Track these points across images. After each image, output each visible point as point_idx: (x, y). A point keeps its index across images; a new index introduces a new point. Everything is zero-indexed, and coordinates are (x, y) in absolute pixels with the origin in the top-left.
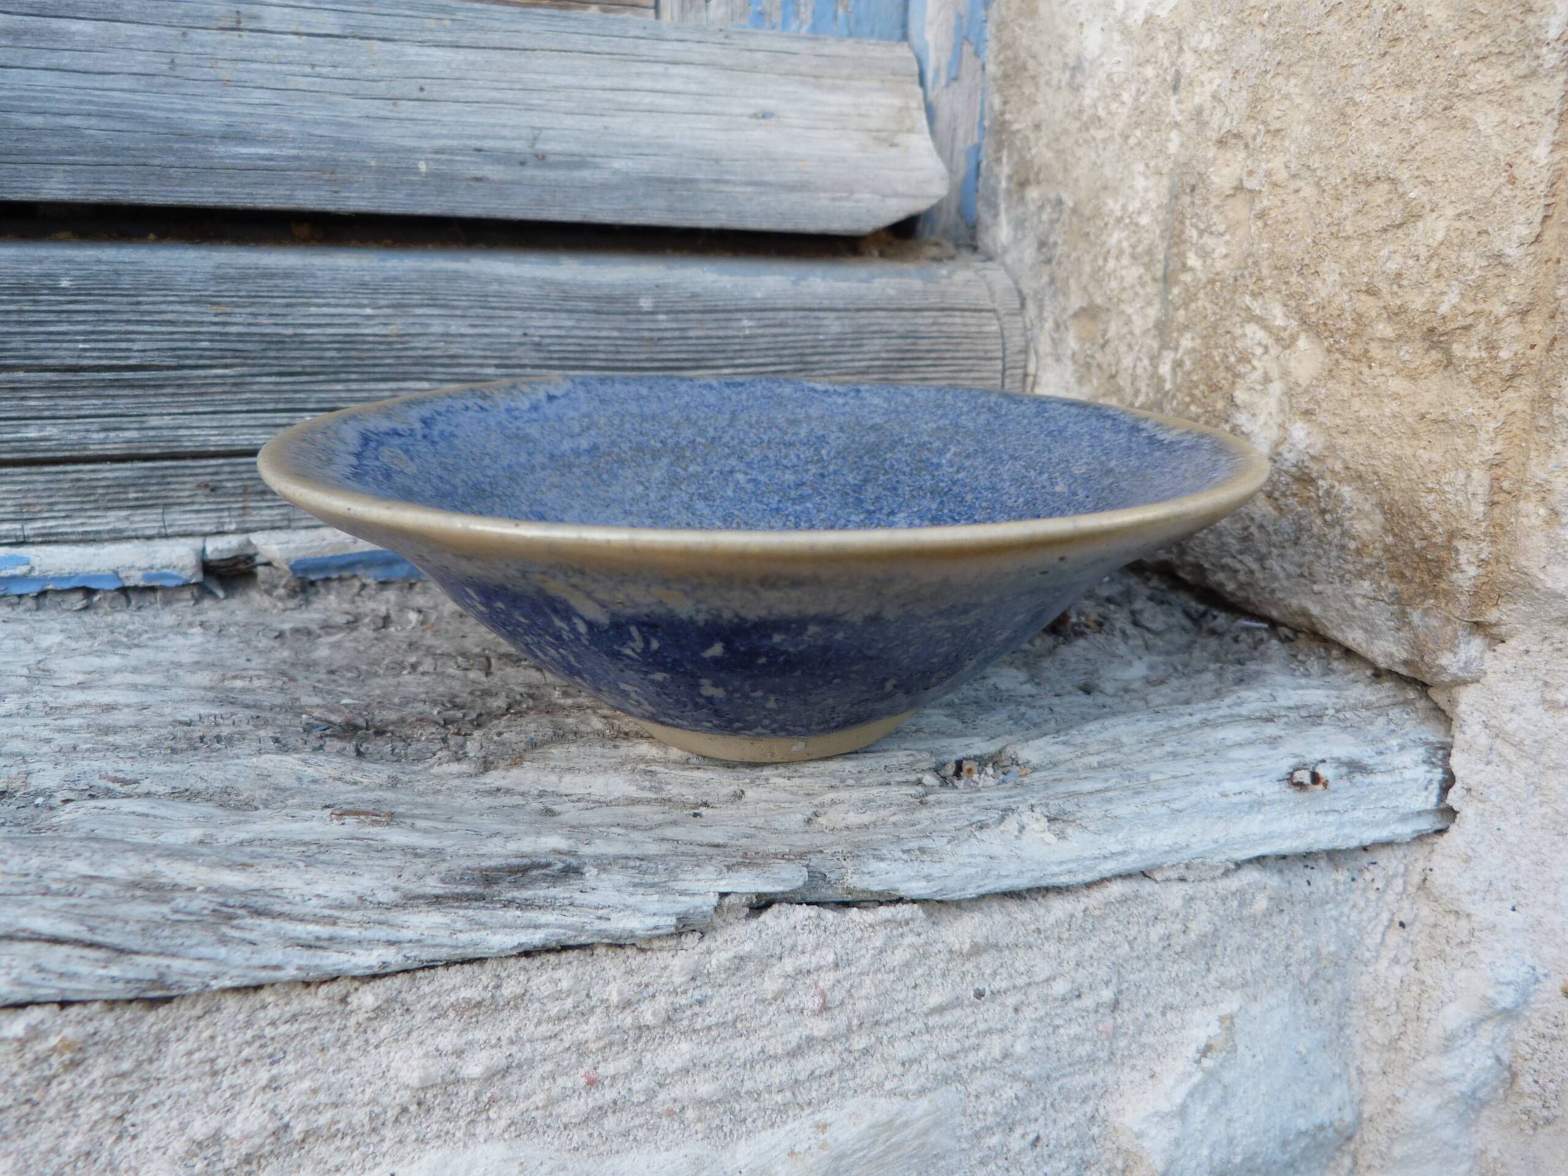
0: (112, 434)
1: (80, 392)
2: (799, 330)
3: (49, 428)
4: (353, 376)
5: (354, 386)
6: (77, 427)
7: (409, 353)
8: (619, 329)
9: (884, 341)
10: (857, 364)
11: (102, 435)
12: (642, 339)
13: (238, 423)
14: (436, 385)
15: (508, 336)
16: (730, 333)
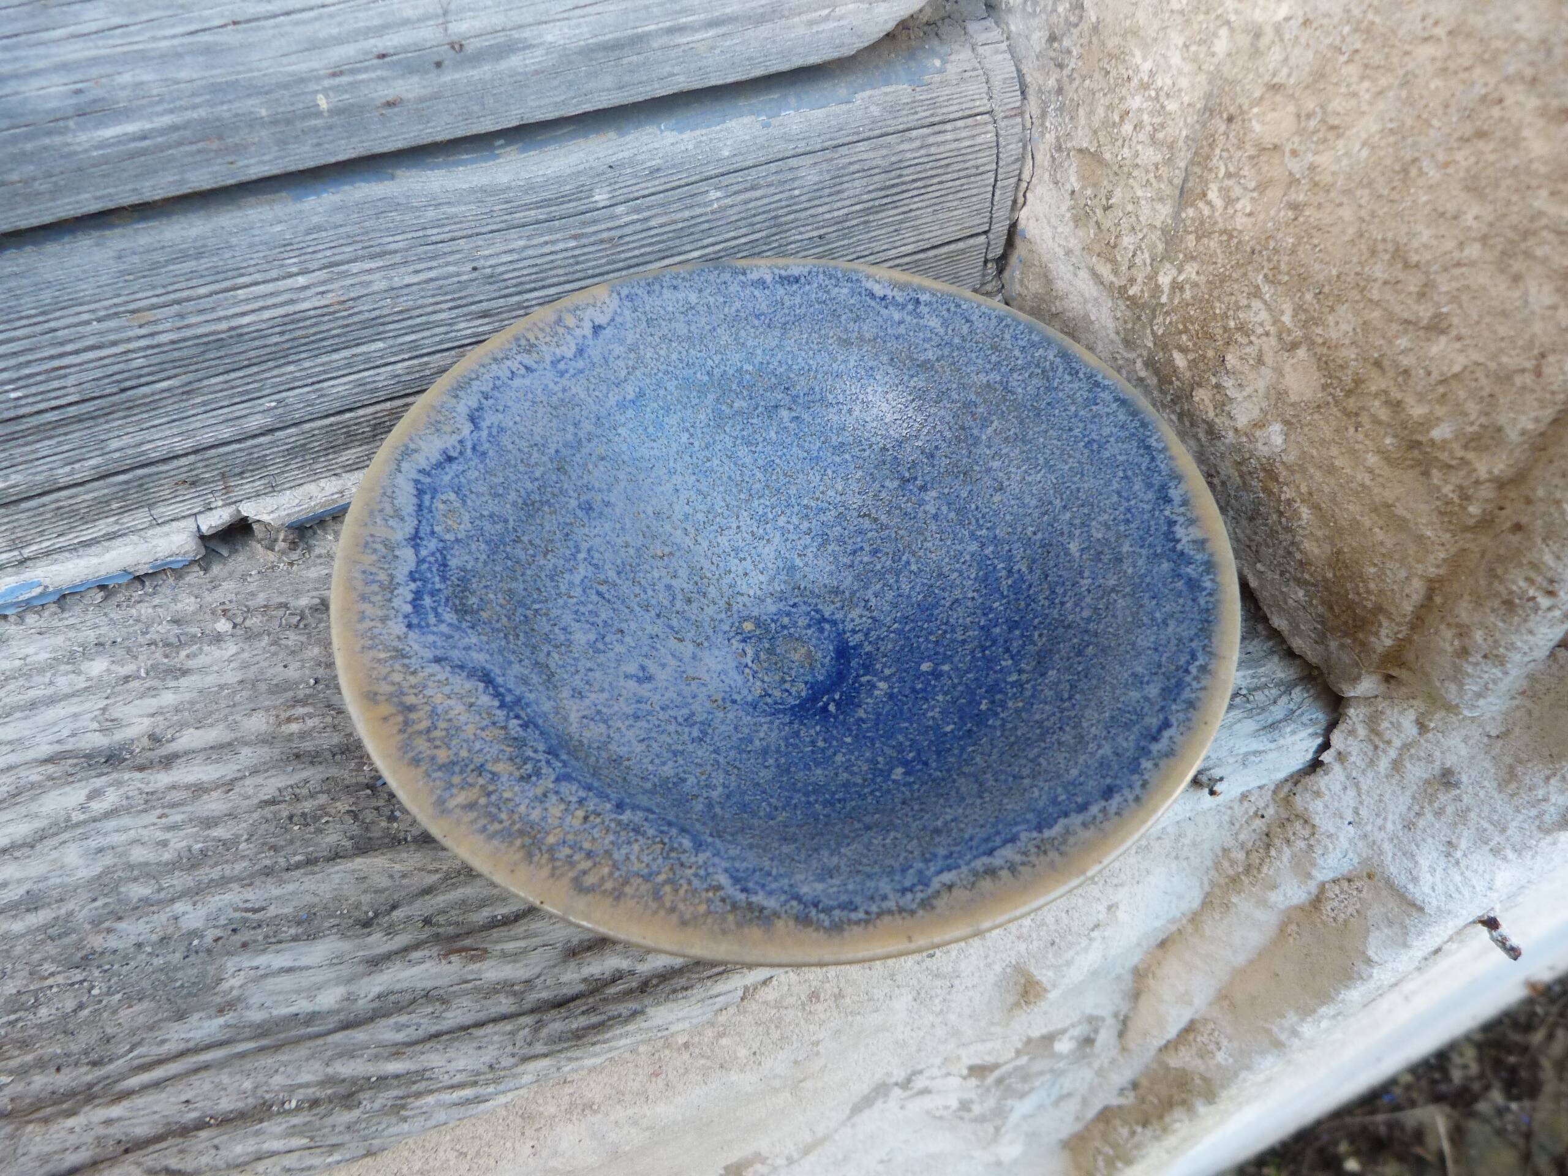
0: (77, 466)
1: (30, 438)
2: (772, 190)
3: (13, 476)
4: (303, 355)
5: (307, 364)
6: (39, 469)
7: (356, 319)
8: (575, 237)
9: (864, 182)
10: (836, 214)
11: (68, 469)
12: (602, 241)
13: (199, 425)
14: (391, 342)
15: (458, 274)
16: (698, 211)
